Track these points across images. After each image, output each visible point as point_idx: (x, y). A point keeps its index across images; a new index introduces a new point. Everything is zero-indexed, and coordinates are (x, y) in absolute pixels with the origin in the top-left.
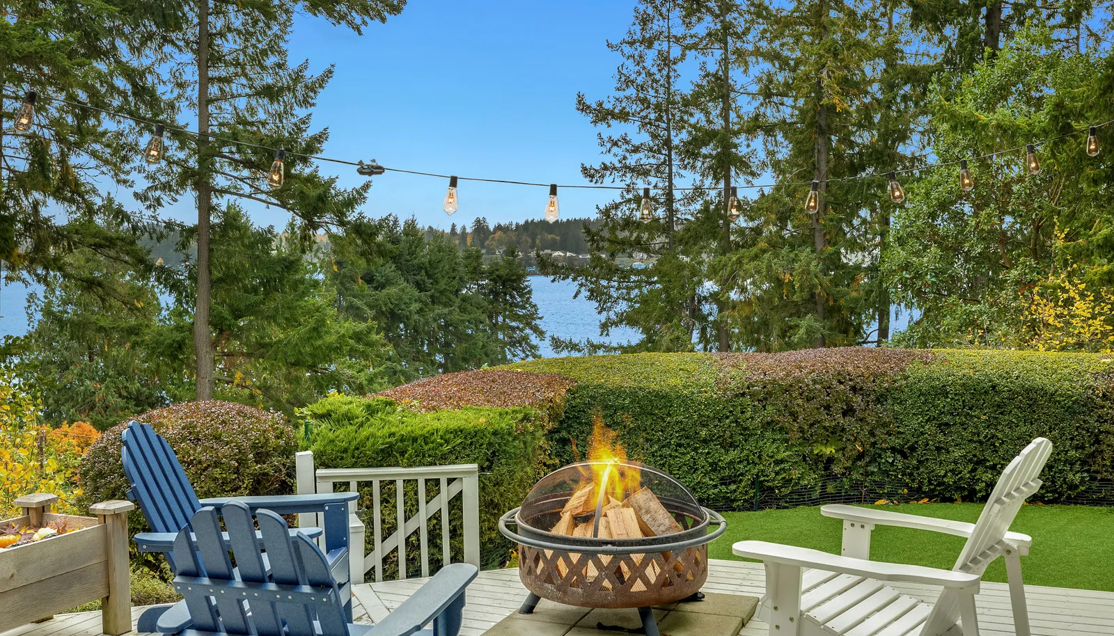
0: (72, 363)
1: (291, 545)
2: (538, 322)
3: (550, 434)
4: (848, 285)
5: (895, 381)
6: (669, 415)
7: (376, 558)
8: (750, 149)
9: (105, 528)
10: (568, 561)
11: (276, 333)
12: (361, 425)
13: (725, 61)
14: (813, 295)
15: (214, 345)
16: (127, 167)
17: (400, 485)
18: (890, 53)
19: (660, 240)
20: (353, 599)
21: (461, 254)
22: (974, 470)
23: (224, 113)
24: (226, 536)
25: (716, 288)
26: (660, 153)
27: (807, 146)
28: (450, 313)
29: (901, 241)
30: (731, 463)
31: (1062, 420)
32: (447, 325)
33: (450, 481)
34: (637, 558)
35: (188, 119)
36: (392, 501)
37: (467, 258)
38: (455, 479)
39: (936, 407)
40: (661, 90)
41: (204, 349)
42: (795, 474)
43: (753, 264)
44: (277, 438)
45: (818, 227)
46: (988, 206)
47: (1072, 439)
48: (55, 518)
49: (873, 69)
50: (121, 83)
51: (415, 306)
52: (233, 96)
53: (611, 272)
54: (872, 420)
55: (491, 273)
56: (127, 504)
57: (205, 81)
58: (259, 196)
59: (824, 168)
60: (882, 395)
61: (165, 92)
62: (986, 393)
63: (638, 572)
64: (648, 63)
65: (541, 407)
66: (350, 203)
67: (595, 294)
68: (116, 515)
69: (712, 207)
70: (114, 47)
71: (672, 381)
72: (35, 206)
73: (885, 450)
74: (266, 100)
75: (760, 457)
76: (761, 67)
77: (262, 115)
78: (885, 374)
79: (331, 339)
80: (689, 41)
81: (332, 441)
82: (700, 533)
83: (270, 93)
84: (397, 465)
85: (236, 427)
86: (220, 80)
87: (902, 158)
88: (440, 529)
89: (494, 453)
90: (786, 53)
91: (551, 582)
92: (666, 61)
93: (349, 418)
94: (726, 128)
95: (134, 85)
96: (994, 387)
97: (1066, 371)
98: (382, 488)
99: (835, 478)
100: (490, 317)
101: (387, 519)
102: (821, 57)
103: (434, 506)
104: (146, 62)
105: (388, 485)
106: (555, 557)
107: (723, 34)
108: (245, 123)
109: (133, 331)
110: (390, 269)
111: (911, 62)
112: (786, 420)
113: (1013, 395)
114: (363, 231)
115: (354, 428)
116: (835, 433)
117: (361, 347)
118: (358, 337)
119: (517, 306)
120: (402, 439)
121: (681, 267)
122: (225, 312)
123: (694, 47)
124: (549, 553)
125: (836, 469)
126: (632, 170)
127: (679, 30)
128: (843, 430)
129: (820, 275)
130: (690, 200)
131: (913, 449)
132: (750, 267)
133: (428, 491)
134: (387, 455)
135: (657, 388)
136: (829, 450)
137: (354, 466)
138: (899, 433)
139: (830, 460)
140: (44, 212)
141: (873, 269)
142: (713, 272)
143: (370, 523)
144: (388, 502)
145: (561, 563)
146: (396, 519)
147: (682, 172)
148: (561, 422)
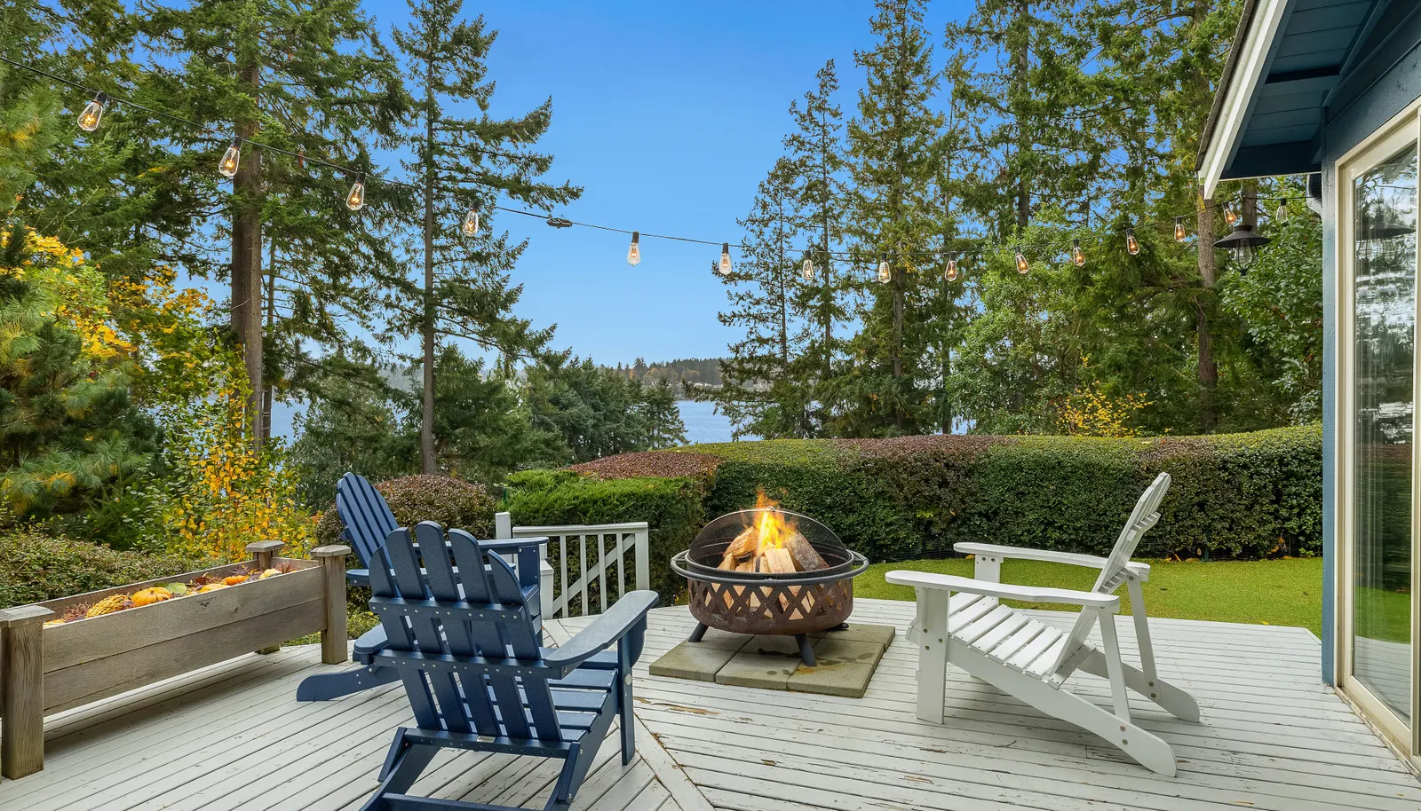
0: (327, 465)
1: (487, 579)
2: (684, 434)
3: (705, 502)
4: (920, 404)
5: (980, 459)
6: (800, 486)
7: (563, 601)
8: (844, 302)
9: (324, 568)
10: (733, 594)
11: (483, 440)
12: (551, 490)
13: (825, 238)
14: (894, 410)
15: (437, 449)
16: (370, 314)
17: (583, 539)
18: (949, 230)
19: (777, 370)
20: (544, 632)
21: (626, 383)
22: (1045, 530)
23: (446, 273)
24: (424, 571)
25: (819, 406)
26: (776, 304)
27: (888, 299)
28: (618, 428)
29: (960, 366)
30: (851, 525)
31: (1115, 490)
32: (616, 436)
33: (625, 536)
34: (794, 589)
35: (417, 277)
36: (577, 553)
37: (630, 386)
38: (628, 535)
39: (1013, 479)
40: (777, 258)
41: (428, 452)
42: (902, 534)
43: (848, 387)
44: (481, 505)
45: (896, 360)
46: (1023, 341)
47: (1123, 504)
48: (281, 561)
49: (934, 243)
50: (364, 249)
51: (591, 422)
52: (452, 260)
53: (741, 395)
54: (962, 491)
55: (649, 398)
56: (343, 549)
57: (430, 249)
58: (471, 336)
59: (900, 316)
60: (970, 471)
61: (399, 255)
62: (1053, 468)
63: (795, 602)
64: (766, 237)
65: (698, 478)
66: (541, 341)
67: (727, 411)
68: (334, 558)
69: (817, 345)
70: (361, 222)
71: (802, 460)
72: (297, 343)
73: (973, 515)
74: (477, 263)
75: (873, 521)
76: (850, 240)
77: (473, 275)
78: (971, 454)
79: (527, 444)
80: (798, 221)
81: (526, 503)
82: (847, 569)
83: (479, 258)
84: (580, 523)
85: (446, 494)
86: (442, 248)
87: (958, 309)
88: (617, 577)
89: (660, 513)
90: (870, 230)
91: (719, 613)
92: (780, 235)
93: (540, 485)
94: (826, 285)
95: (376, 251)
96: (1059, 463)
97: (1115, 451)
98: (568, 541)
99: (933, 537)
100: (648, 431)
101: (572, 568)
102: (896, 233)
103: (611, 557)
104: (384, 234)
105: (573, 542)
106: (721, 591)
107: (823, 217)
108: (462, 281)
109: (373, 439)
110: (572, 394)
111: (963, 237)
112: (894, 491)
113: (1075, 469)
114: (553, 361)
115: (544, 493)
116: (932, 502)
117: (550, 451)
118: (547, 443)
119: (668, 422)
120: (585, 501)
121: (794, 390)
122: (445, 423)
123: (802, 225)
124: (716, 587)
125: (935, 530)
126: (755, 317)
127: (789, 213)
128: (940, 499)
129: (899, 395)
130: (800, 339)
131: (996, 513)
132: (846, 389)
133: (606, 545)
134: (572, 515)
135: (790, 464)
136: (929, 515)
137: (544, 524)
138: (985, 500)
139: (930, 523)
140: (304, 349)
141: (938, 393)
142: (818, 394)
143: (558, 571)
144: (573, 554)
145: (727, 595)
146: (580, 568)
147: (793, 318)
148: (713, 492)
